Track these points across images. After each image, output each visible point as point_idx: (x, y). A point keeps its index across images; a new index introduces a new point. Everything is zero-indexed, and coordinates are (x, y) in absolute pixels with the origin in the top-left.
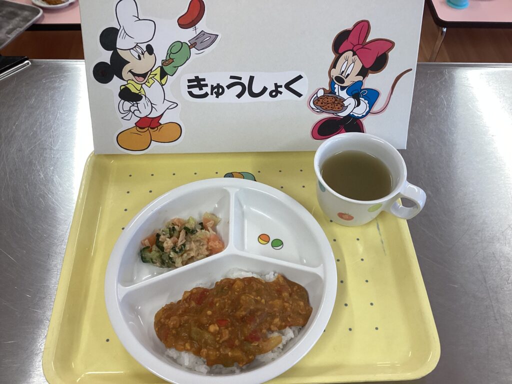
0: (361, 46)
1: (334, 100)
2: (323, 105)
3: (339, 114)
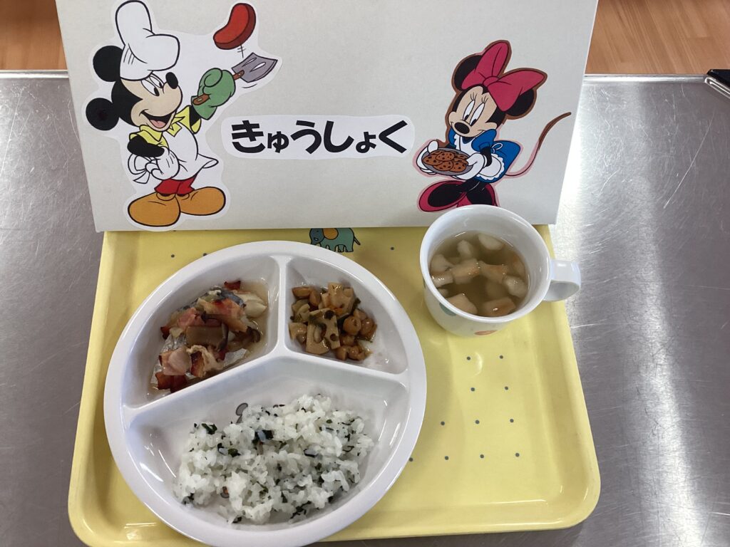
0: (497, 79)
1: (452, 157)
2: (437, 163)
3: (459, 176)
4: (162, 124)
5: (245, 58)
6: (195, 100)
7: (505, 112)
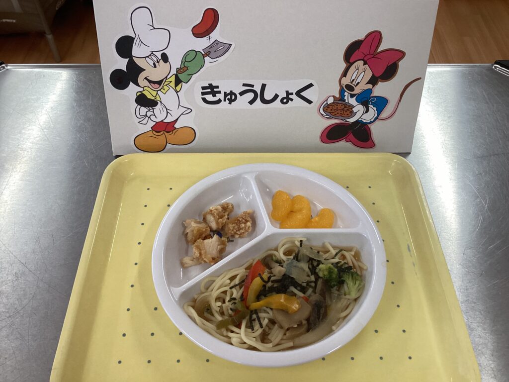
0: (372, 56)
1: (343, 107)
2: (333, 111)
3: (347, 120)
4: (158, 86)
5: (211, 43)
6: (178, 70)
7: (378, 77)
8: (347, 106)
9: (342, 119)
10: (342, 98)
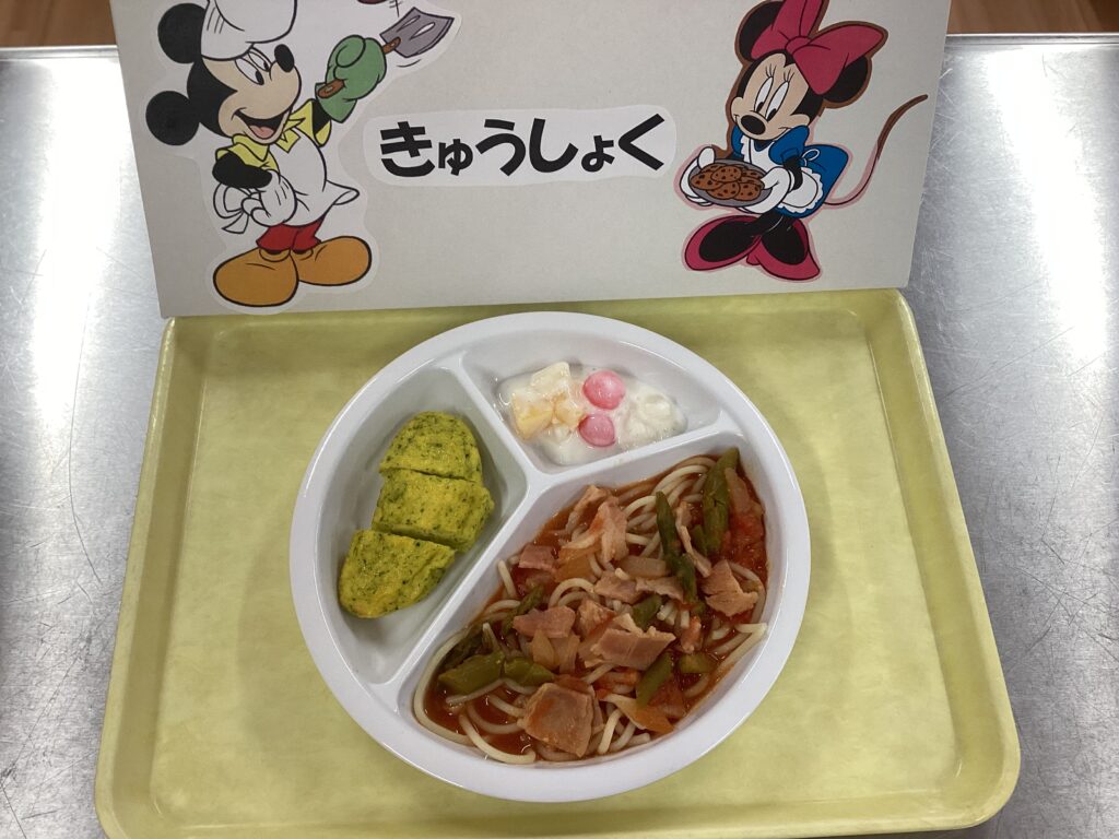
0: (806, 41)
1: (738, 174)
2: (713, 186)
3: (750, 208)
4: (267, 131)
5: (401, 17)
6: (322, 90)
7: (822, 96)
8: (749, 173)
9: (737, 207)
10: (734, 152)
